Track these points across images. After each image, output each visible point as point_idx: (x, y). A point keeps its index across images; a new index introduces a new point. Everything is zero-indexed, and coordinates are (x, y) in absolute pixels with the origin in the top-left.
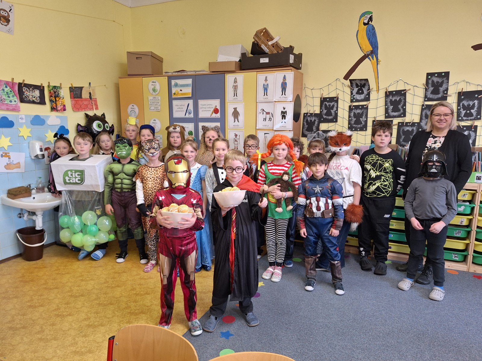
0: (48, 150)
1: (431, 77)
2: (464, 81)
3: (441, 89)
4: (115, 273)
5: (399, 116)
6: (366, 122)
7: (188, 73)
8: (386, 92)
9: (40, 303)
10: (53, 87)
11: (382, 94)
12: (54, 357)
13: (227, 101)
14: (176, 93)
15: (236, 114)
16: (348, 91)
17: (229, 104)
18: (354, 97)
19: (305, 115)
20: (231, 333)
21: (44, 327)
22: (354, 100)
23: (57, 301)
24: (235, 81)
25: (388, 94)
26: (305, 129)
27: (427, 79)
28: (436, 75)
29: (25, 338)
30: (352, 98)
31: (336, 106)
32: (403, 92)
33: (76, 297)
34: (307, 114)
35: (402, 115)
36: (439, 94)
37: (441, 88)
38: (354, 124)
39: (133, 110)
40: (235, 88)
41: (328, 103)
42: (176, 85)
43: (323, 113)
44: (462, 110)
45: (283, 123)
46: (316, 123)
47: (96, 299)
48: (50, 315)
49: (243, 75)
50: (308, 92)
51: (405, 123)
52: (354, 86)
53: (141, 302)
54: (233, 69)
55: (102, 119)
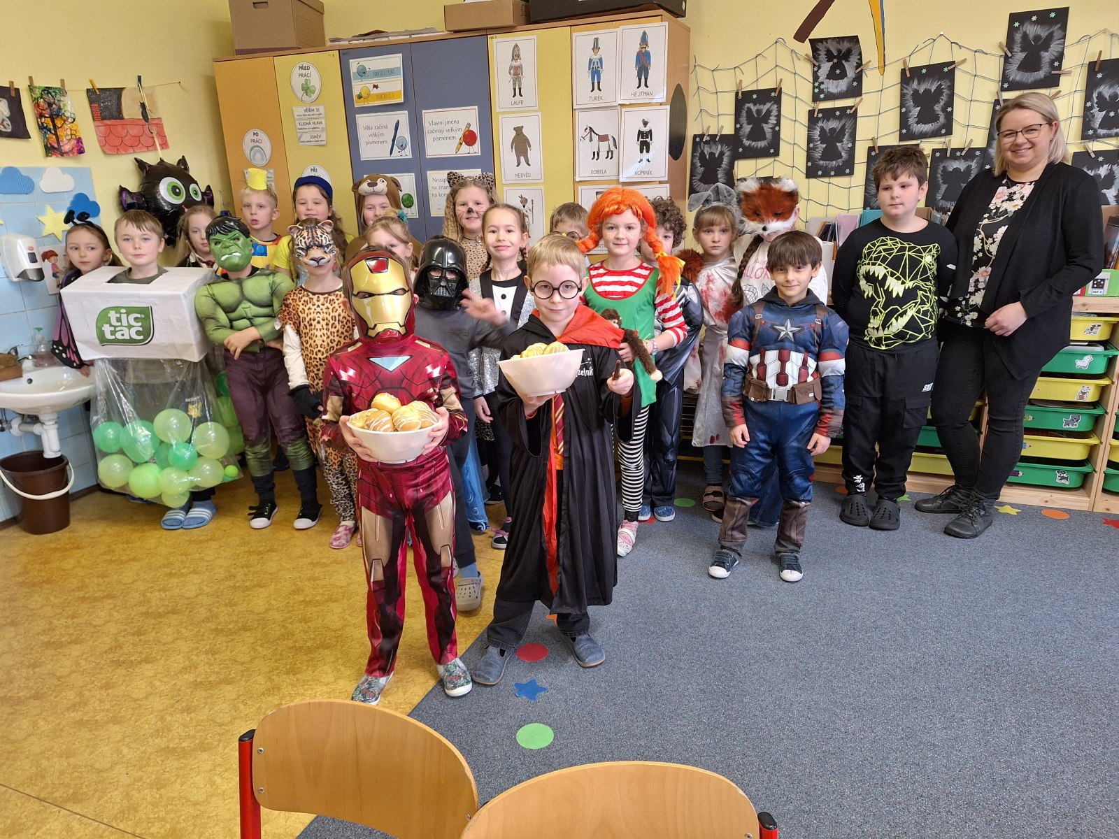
0: (53, 259)
1: (1022, 24)
2: (1104, 31)
3: (1046, 56)
4: (250, 553)
5: (936, 134)
6: (852, 151)
7: (391, 38)
8: (903, 71)
9: (72, 634)
10: (44, 90)
11: (893, 76)
12: (116, 764)
13: (496, 109)
14: (363, 94)
15: (521, 144)
16: (806, 70)
17: (500, 116)
18: (822, 87)
19: (698, 139)
20: (539, 684)
21: (87, 693)
22: (822, 96)
23: (113, 628)
24: (516, 56)
25: (909, 76)
26: (698, 177)
27: (1011, 31)
28: (1034, 18)
29: (41, 723)
30: (816, 90)
31: (774, 113)
32: (946, 70)
33: (160, 615)
34: (702, 136)
35: (943, 131)
36: (1038, 69)
37: (1046, 54)
38: (822, 158)
39: (256, 147)
40: (516, 72)
41: (755, 105)
42: (362, 73)
43: (741, 133)
44: (1095, 110)
45: (644, 161)
46: (726, 160)
47: (207, 620)
48: (98, 664)
49: (535, 37)
50: (704, 78)
51: (949, 151)
52: (823, 57)
53: (320, 621)
54: (510, 22)
55: (181, 171)
